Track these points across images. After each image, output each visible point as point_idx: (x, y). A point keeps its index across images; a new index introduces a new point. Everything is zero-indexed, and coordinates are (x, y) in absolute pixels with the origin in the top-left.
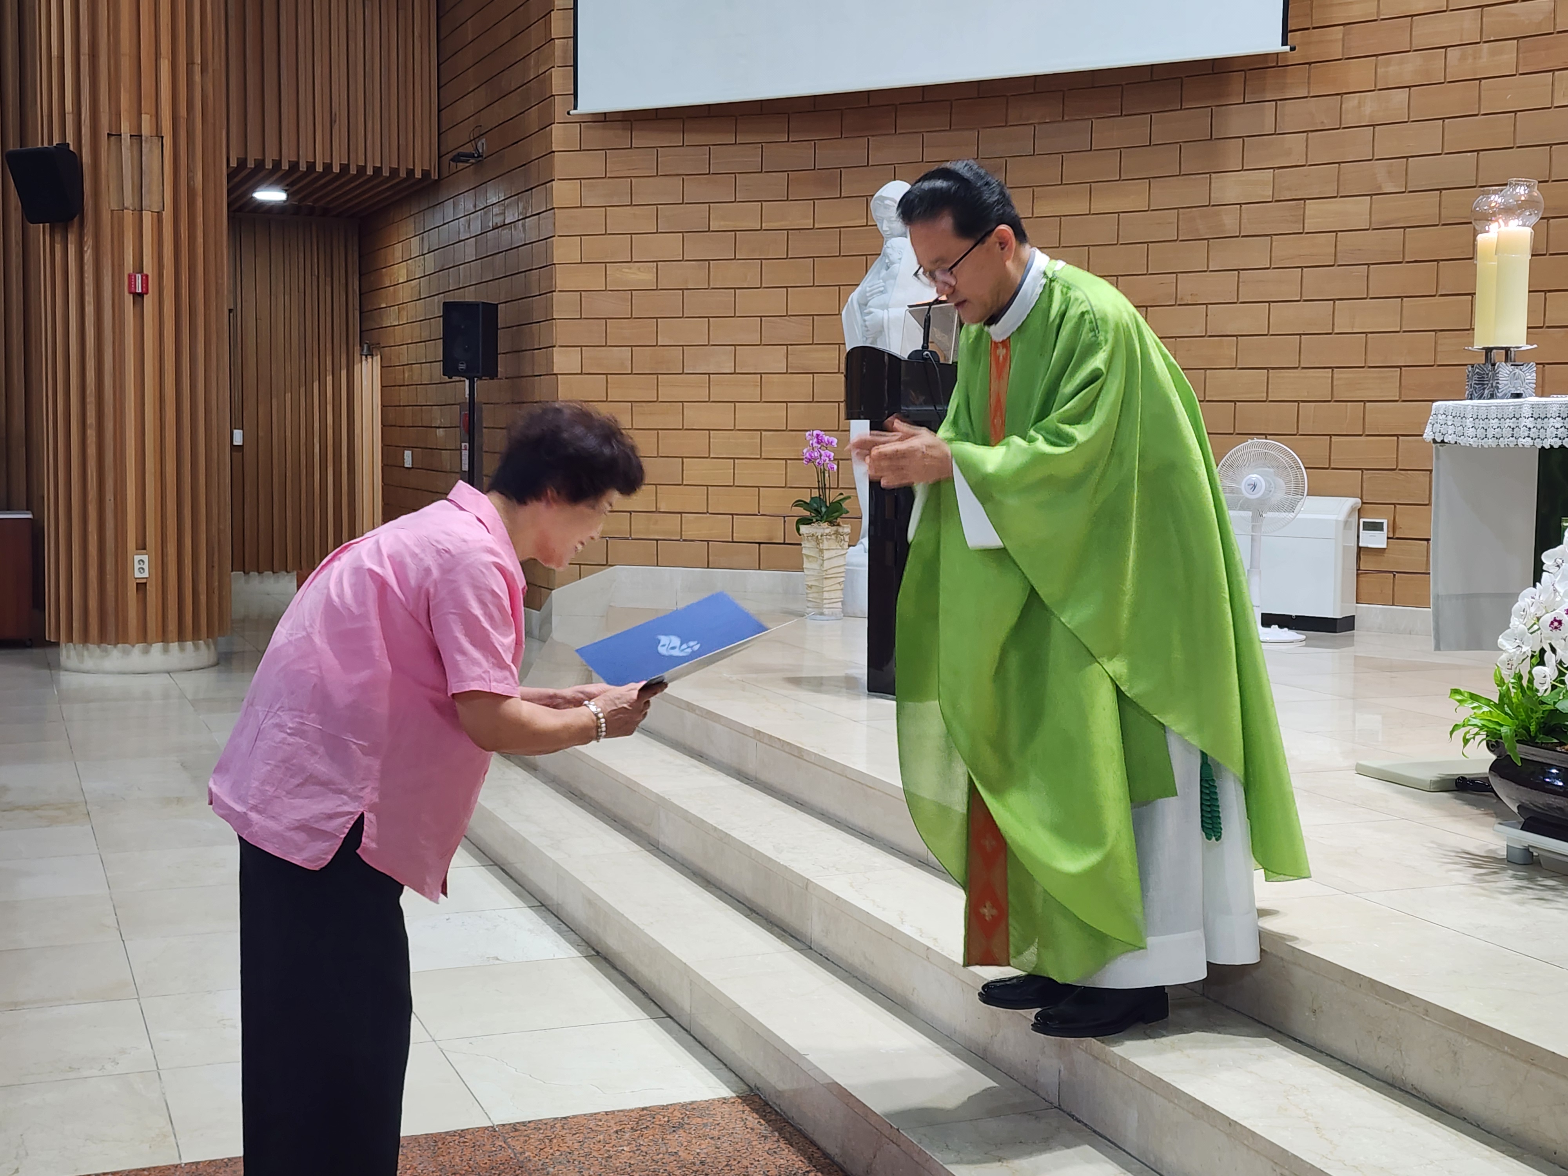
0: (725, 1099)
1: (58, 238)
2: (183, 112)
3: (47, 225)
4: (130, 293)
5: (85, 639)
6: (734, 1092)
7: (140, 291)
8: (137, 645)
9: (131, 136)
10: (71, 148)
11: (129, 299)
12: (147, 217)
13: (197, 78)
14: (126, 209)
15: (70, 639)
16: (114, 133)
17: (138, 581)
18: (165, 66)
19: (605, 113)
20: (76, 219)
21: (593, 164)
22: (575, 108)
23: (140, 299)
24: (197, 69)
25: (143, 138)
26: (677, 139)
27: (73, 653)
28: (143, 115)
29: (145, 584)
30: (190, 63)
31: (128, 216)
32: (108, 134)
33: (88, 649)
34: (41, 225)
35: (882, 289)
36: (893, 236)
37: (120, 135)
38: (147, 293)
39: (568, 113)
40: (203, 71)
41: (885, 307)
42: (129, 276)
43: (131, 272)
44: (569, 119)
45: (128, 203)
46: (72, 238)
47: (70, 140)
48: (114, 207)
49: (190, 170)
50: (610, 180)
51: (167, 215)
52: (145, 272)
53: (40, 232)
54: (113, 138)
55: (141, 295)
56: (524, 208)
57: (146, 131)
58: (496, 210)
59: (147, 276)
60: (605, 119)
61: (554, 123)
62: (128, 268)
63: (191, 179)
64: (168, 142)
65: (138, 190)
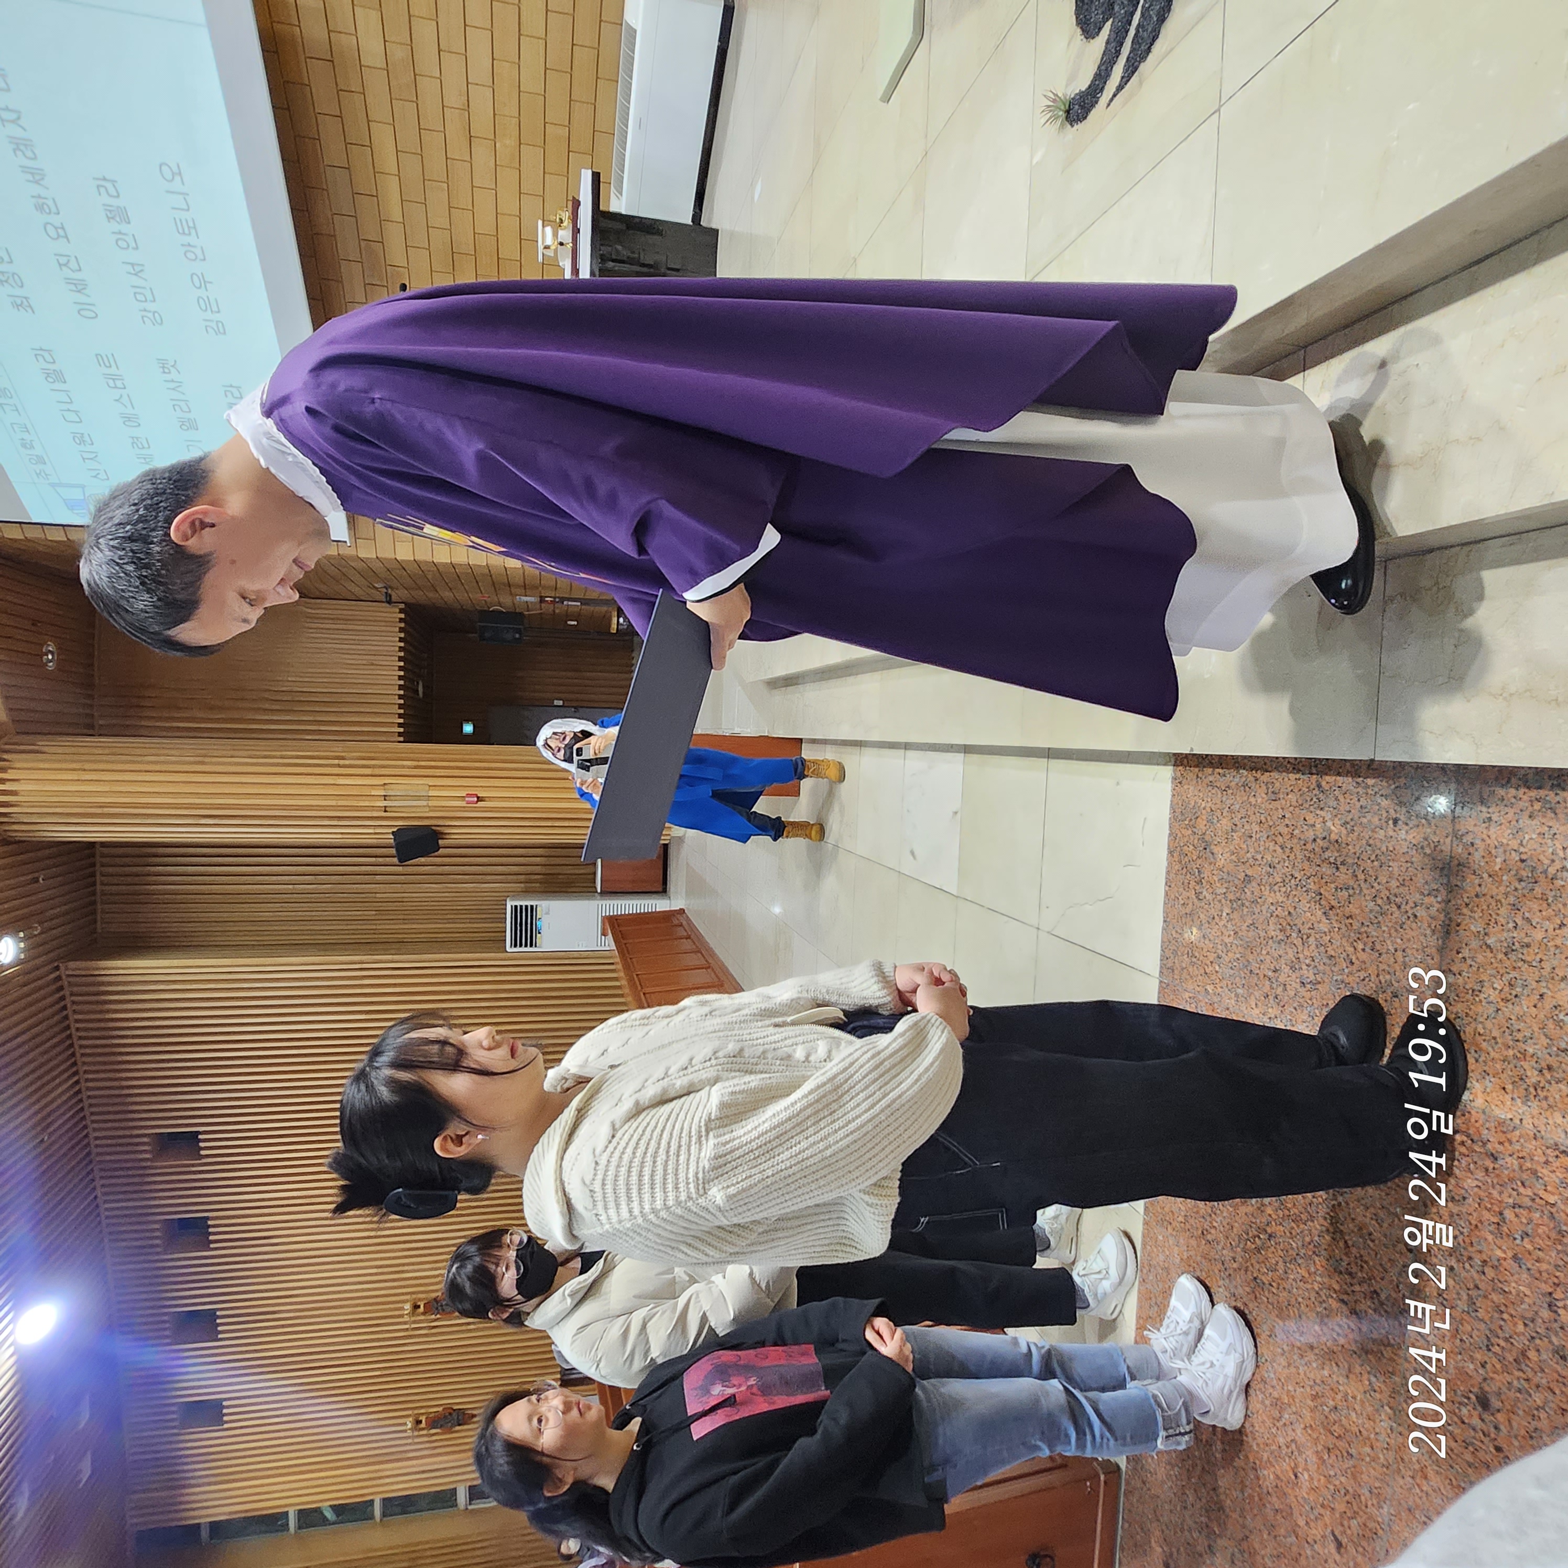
1: (446, 837)
2: (368, 771)
3: (441, 842)
4: (477, 803)
7: (476, 799)
9: (385, 801)
10: (395, 830)
11: (480, 804)
12: (432, 793)
16: (384, 809)
20: (436, 828)
22: (347, 541)
23: (480, 798)
24: (342, 762)
25: (386, 794)
28: (373, 794)
31: (431, 803)
32: (387, 812)
34: (439, 845)
37: (385, 806)
38: (476, 795)
39: (351, 546)
40: (343, 758)
42: (468, 803)
43: (465, 802)
45: (425, 803)
46: (446, 830)
47: (391, 831)
48: (425, 809)
49: (404, 767)
51: (431, 781)
52: (465, 795)
53: (446, 841)
54: (387, 809)
55: (478, 798)
57: (381, 792)
59: (467, 794)
61: (357, 554)
62: (463, 804)
63: (409, 767)
64: (387, 780)
65: (418, 798)
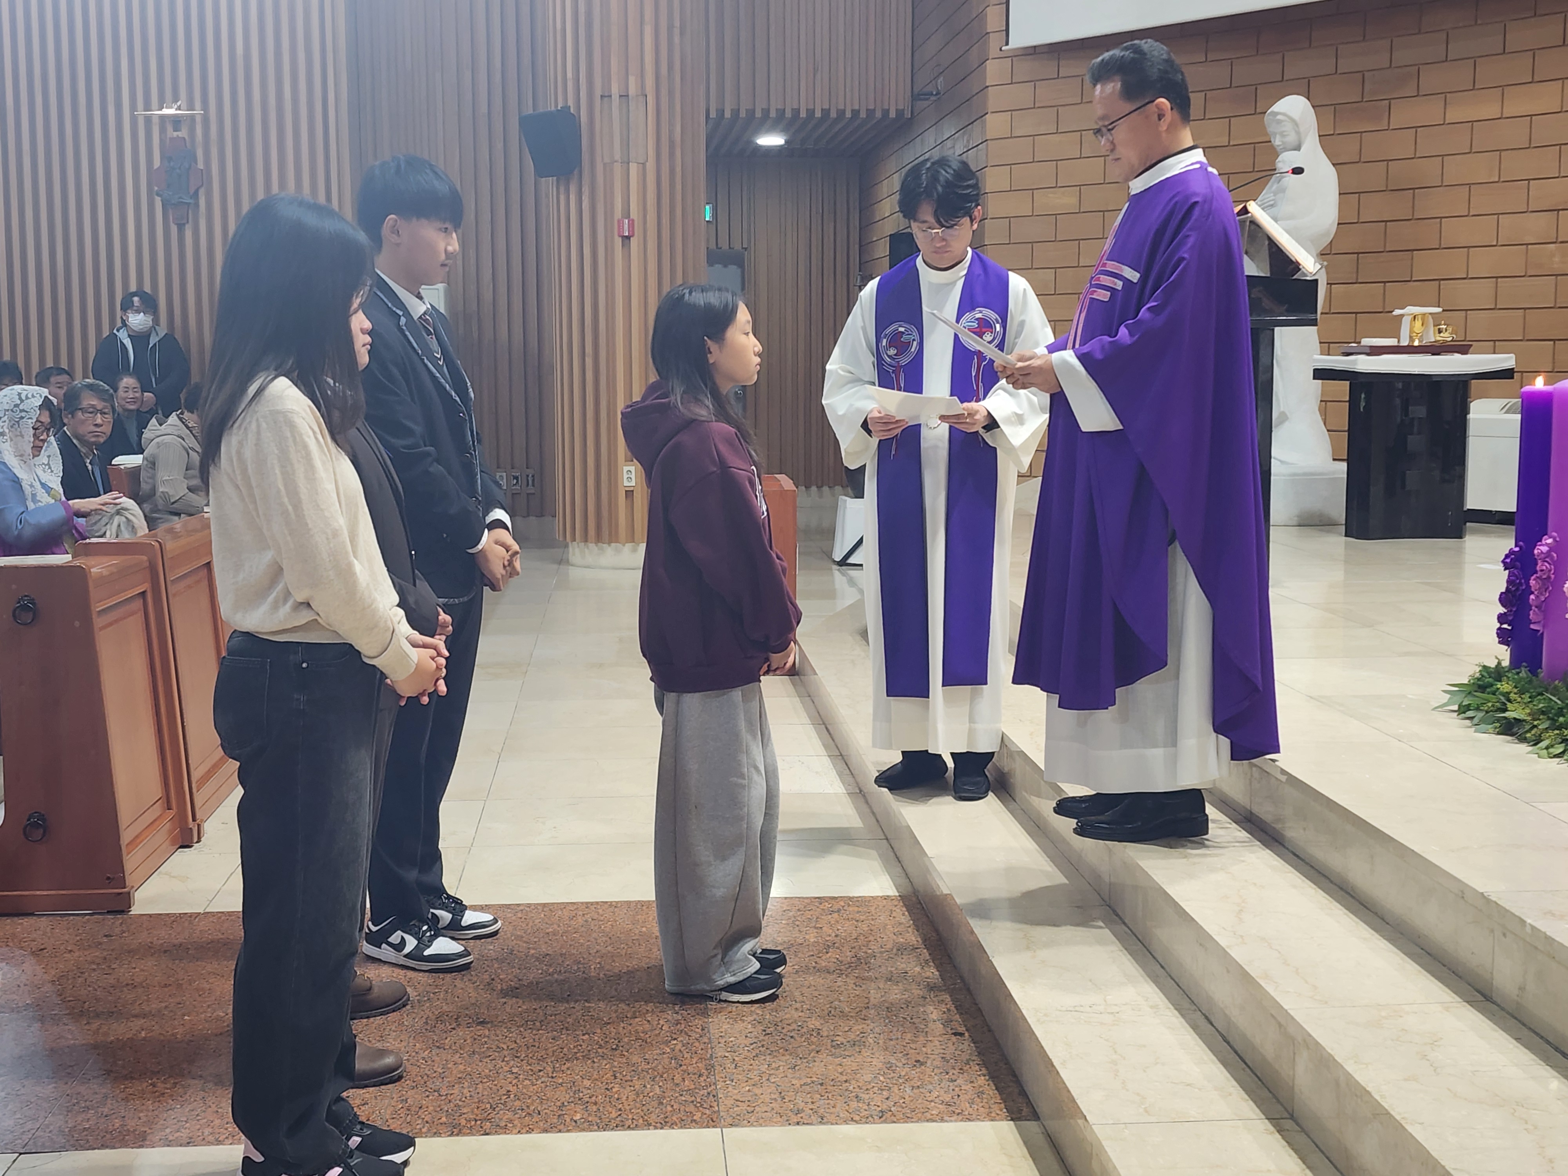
0: (888, 896)
1: (562, 189)
3: (555, 178)
4: (619, 236)
5: (585, 540)
6: (898, 892)
7: (627, 234)
8: (627, 545)
9: (620, 96)
10: (572, 111)
11: (618, 241)
12: (634, 168)
13: (677, 40)
14: (616, 162)
15: (574, 540)
16: (606, 94)
17: (627, 489)
18: (648, 30)
19: (1035, 47)
20: (576, 172)
21: (1022, 94)
22: (1007, 44)
23: (627, 241)
24: (677, 31)
25: (630, 97)
27: (577, 550)
28: (630, 76)
29: (632, 491)
30: (670, 28)
31: (618, 169)
32: (602, 96)
33: (588, 548)
34: (551, 178)
36: (1284, 149)
37: (611, 96)
38: (633, 236)
39: (1001, 50)
40: (682, 33)
42: (619, 221)
43: (620, 217)
44: (1001, 54)
45: (617, 156)
46: (573, 189)
47: (571, 103)
48: (607, 160)
49: (671, 124)
50: (1040, 110)
51: (651, 165)
52: (631, 217)
53: (549, 183)
54: (606, 99)
55: (628, 238)
56: (968, 141)
57: (632, 91)
58: (949, 143)
59: (633, 220)
60: (1033, 52)
61: (988, 59)
62: (618, 214)
63: (671, 132)
64: (651, 100)
65: (626, 144)
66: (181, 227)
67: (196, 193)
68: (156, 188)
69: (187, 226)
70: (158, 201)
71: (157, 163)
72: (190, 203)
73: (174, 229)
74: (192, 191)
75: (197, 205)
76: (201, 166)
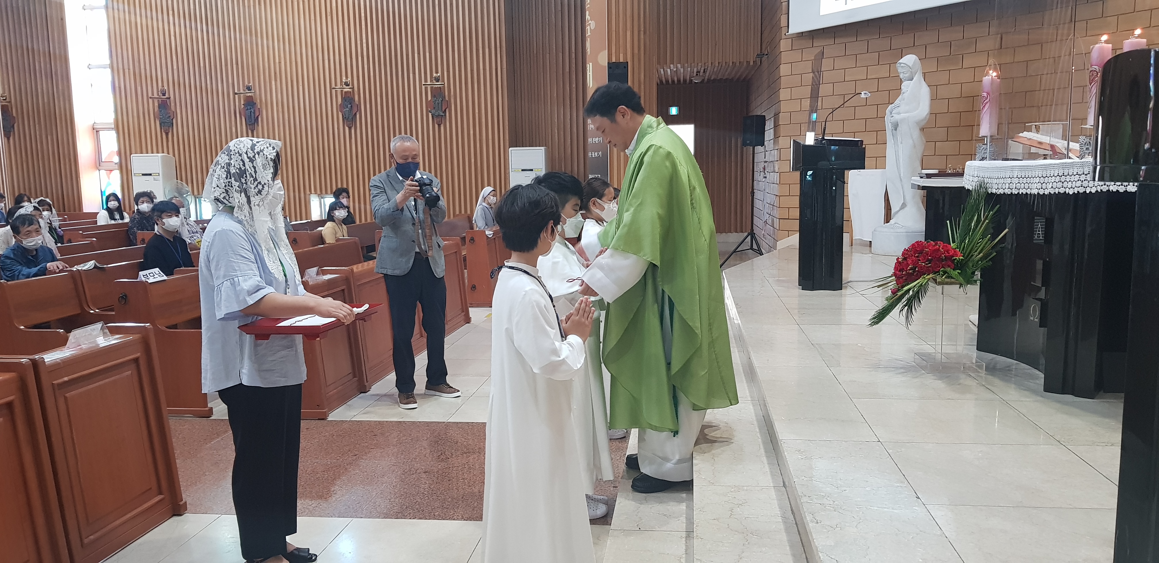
2: (636, 51)
13: (642, 36)
18: (629, 34)
19: (802, 33)
21: (796, 56)
22: (788, 32)
26: (831, 41)
30: (639, 31)
35: (898, 105)
36: (905, 80)
39: (785, 35)
40: (645, 33)
41: (899, 113)
44: (786, 37)
49: (639, 74)
50: (804, 62)
56: (775, 77)
60: (801, 35)
63: (639, 78)
66: (439, 125)
67: (445, 110)
68: (429, 109)
69: (441, 125)
70: (430, 114)
71: (429, 98)
72: (442, 115)
73: (436, 126)
74: (443, 109)
75: (445, 115)
76: (447, 98)
